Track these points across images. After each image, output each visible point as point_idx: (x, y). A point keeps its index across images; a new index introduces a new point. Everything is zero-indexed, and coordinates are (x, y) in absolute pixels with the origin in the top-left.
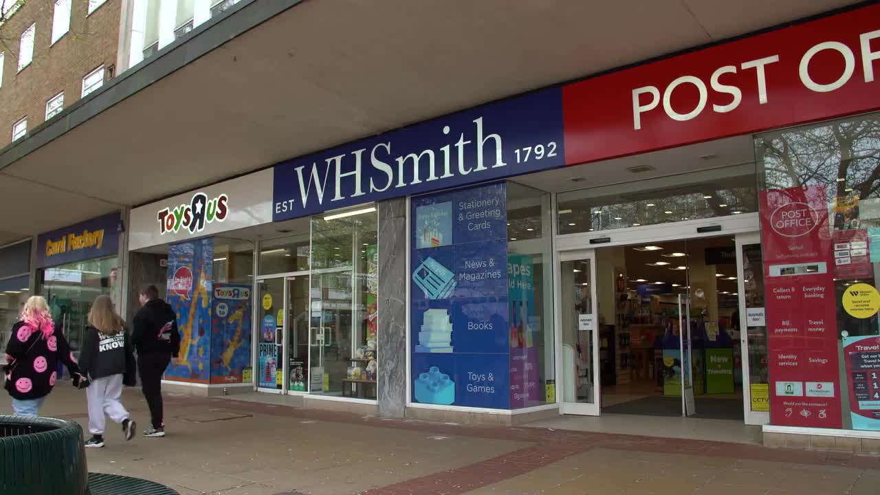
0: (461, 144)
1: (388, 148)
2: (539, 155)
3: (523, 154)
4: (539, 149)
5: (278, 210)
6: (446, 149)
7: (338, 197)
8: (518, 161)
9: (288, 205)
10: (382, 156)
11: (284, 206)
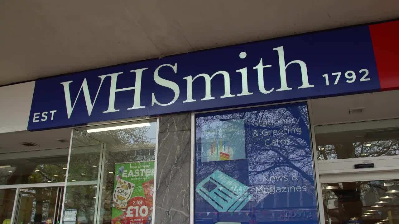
0: (260, 68)
1: (175, 68)
2: (351, 79)
3: (332, 79)
4: (350, 75)
5: (36, 119)
6: (244, 72)
7: (111, 108)
8: (328, 84)
9: (49, 115)
10: (166, 74)
11: (43, 116)
